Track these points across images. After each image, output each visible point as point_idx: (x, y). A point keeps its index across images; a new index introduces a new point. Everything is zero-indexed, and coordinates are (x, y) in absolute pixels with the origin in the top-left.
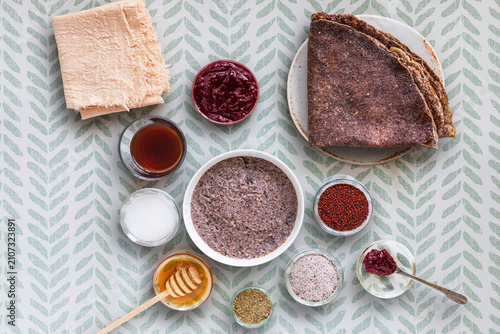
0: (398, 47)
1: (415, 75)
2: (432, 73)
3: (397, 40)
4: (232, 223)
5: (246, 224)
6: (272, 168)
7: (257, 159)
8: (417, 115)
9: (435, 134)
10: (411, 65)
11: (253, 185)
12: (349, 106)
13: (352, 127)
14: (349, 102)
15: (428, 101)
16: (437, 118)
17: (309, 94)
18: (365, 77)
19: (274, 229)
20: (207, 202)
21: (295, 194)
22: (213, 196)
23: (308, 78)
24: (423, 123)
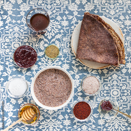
0: (111, 29)
1: (115, 40)
2: (121, 41)
3: (111, 27)
4: (48, 93)
5: (53, 94)
6: (64, 74)
7: (59, 70)
8: (114, 54)
9: (119, 62)
10: (115, 36)
11: (57, 80)
12: (92, 47)
13: (91, 54)
14: (92, 45)
15: (118, 50)
16: (120, 56)
17: (79, 40)
18: (99, 37)
19: (62, 97)
20: (40, 84)
21: (71, 84)
22: (42, 82)
23: (80, 34)
24: (115, 57)
